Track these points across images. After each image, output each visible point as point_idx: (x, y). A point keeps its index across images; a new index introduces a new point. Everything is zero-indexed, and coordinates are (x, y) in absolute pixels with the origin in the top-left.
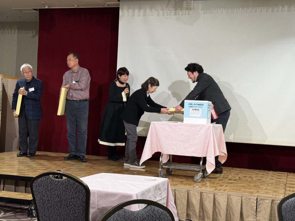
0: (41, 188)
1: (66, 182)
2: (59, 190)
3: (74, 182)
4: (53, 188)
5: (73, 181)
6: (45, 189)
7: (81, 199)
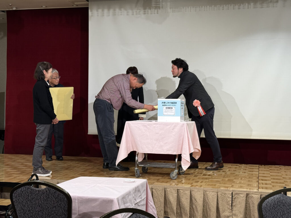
0: (21, 198)
1: (46, 191)
2: (39, 200)
3: (55, 191)
4: (33, 198)
5: (54, 189)
6: (26, 199)
7: (62, 207)
